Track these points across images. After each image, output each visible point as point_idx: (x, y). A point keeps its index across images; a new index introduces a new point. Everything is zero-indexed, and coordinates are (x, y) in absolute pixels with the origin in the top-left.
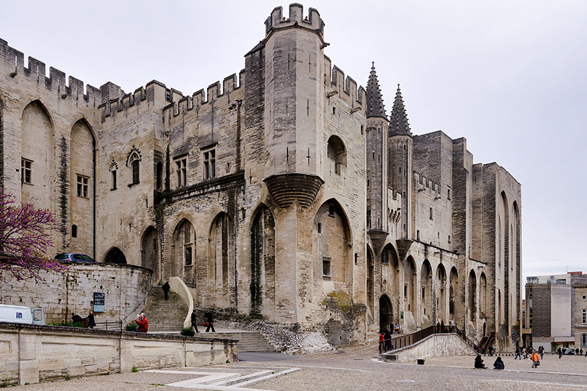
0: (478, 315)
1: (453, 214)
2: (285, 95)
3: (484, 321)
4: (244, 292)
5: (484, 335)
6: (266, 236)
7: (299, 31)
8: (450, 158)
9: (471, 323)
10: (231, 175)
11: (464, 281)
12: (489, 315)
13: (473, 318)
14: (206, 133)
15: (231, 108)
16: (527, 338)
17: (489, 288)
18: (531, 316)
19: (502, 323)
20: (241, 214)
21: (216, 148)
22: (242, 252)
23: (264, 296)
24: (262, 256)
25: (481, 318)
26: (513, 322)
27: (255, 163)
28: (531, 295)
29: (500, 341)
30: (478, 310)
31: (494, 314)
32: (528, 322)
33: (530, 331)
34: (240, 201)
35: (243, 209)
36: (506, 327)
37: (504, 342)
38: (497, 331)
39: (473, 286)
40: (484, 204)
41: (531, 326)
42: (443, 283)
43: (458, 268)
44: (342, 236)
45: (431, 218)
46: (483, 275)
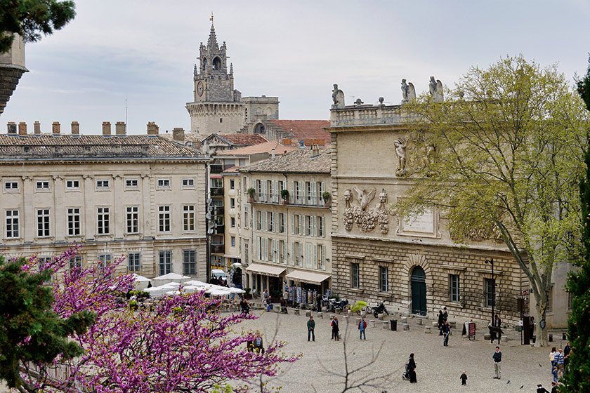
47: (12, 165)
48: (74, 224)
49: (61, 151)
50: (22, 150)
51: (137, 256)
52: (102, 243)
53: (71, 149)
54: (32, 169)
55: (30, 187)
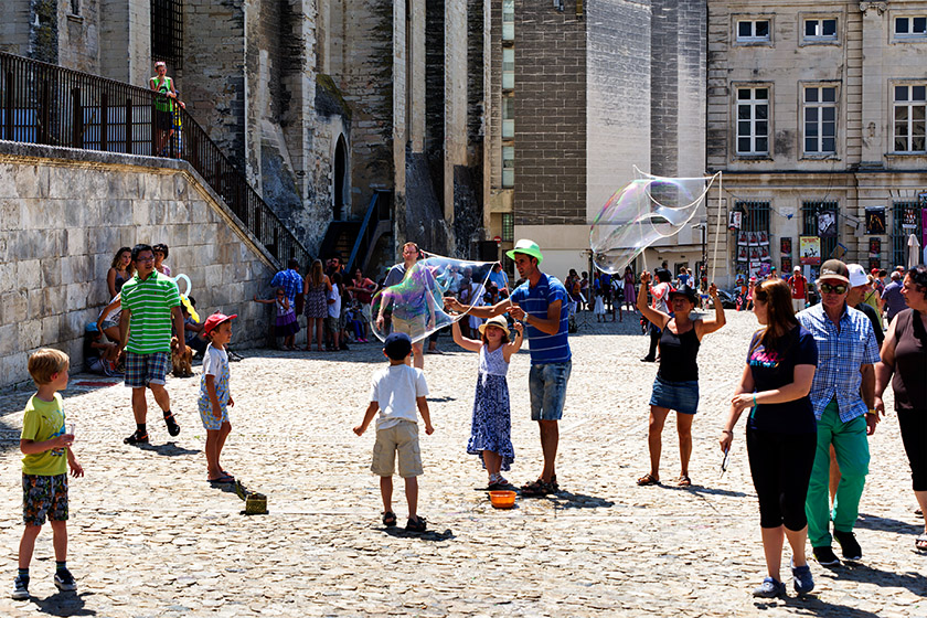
0: (308, 85)
3: (335, 127)
5: (337, 209)
9: (273, 131)
12: (362, 94)
13: (284, 102)
19: (417, 148)
25: (325, 109)
30: (310, 59)
31: (388, 92)
38: (400, 189)
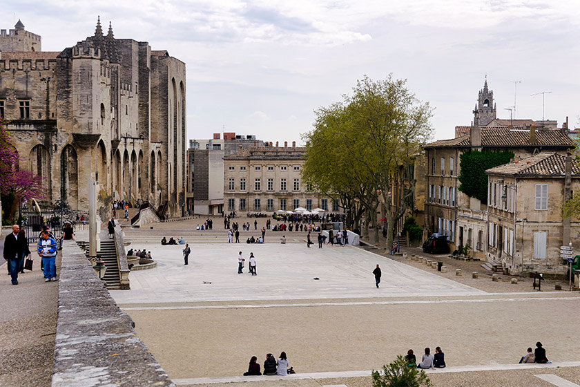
0: (156, 187)
1: (140, 104)
2: (87, 93)
3: (160, 192)
4: (57, 193)
5: (160, 204)
6: (70, 161)
7: (93, 60)
8: (137, 59)
9: (152, 194)
10: (42, 120)
11: (148, 161)
12: (164, 186)
13: (153, 189)
14: (21, 89)
15: (41, 80)
16: (190, 201)
17: (163, 163)
18: (193, 180)
19: (172, 192)
20: (54, 148)
21: (30, 101)
22: (55, 169)
23: (68, 195)
24: (67, 172)
25: (158, 189)
26: (179, 190)
27: (64, 121)
28: (193, 160)
29: (171, 208)
30: (156, 183)
31: (167, 185)
32: (191, 185)
33: (192, 195)
34: (54, 140)
35: (56, 145)
36: (175, 195)
37: (174, 209)
38: (169, 200)
39: (153, 163)
40: (160, 91)
41: (193, 190)
42: (134, 164)
43: (143, 151)
44: (101, 157)
45: (127, 114)
46: (159, 153)
47: (258, 160)
48: (284, 185)
49: (279, 154)
50: (262, 154)
51: (311, 201)
52: (295, 194)
53: (284, 154)
54: (266, 161)
55: (265, 169)
